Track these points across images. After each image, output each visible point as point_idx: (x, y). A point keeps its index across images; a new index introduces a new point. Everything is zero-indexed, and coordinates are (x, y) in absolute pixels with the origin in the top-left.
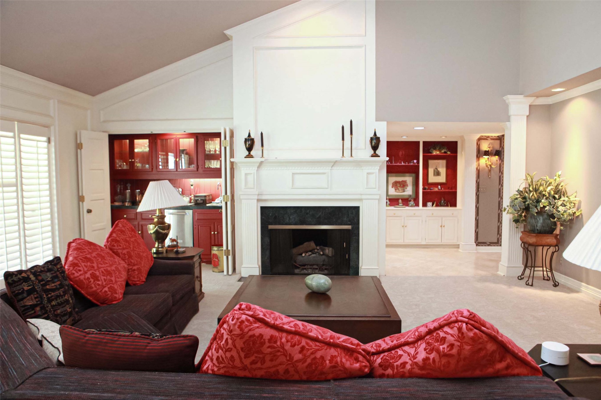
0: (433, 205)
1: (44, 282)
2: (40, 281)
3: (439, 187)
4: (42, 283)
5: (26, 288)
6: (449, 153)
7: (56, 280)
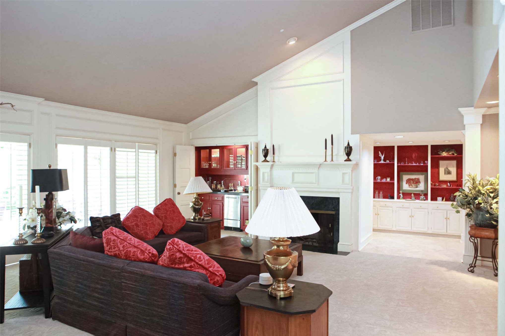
0: (442, 200)
1: (106, 223)
2: (104, 222)
3: (449, 184)
4: (105, 223)
5: (98, 225)
6: (455, 154)
7: (113, 223)
